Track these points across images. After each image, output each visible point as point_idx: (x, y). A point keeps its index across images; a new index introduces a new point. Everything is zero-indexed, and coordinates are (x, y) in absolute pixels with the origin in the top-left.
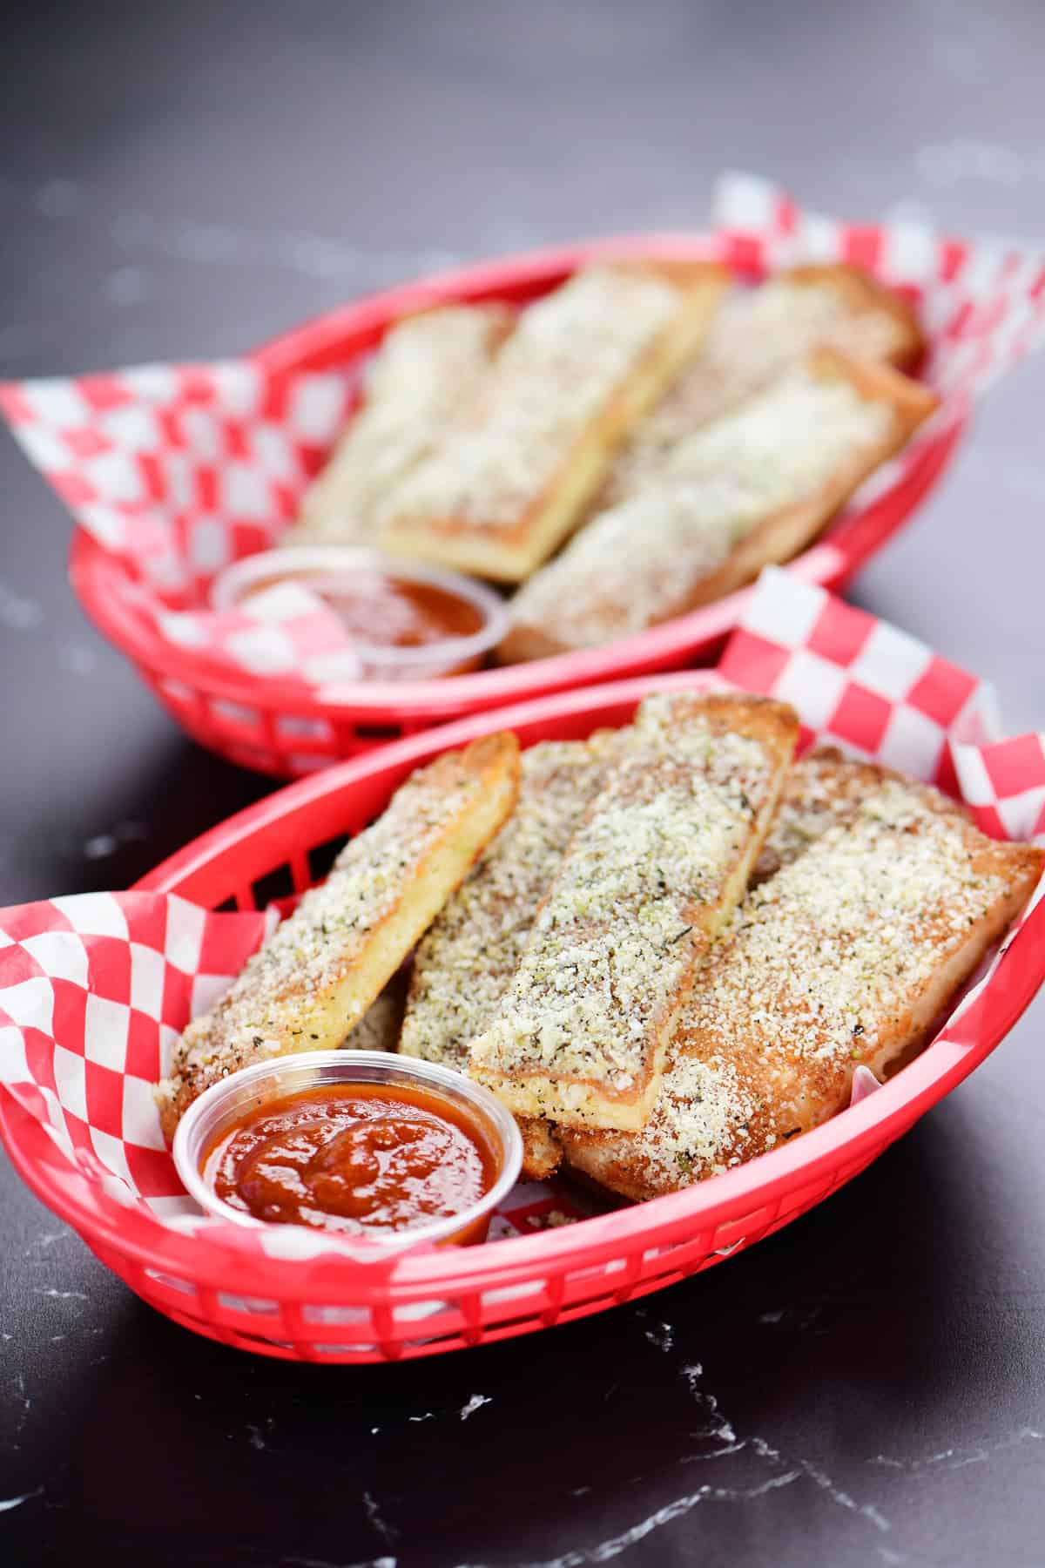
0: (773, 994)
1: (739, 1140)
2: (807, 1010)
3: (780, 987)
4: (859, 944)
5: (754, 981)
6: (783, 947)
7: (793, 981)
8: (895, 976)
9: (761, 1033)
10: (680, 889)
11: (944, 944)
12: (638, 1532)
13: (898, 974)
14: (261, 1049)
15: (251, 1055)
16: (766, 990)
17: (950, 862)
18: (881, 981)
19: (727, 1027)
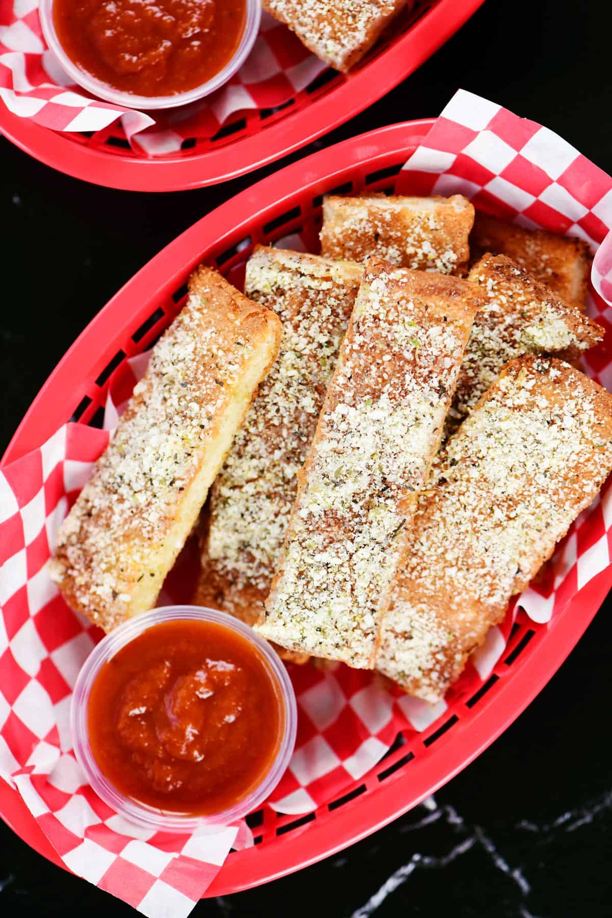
0: (461, 552)
1: (438, 662)
2: (483, 567)
3: (466, 547)
4: (520, 509)
5: (448, 543)
6: (468, 513)
7: (475, 543)
8: (544, 529)
9: (453, 586)
10: (397, 483)
11: (578, 505)
12: (377, 900)
13: (546, 527)
14: (119, 602)
15: (111, 606)
16: (456, 550)
17: (585, 428)
18: (534, 534)
19: (429, 580)
